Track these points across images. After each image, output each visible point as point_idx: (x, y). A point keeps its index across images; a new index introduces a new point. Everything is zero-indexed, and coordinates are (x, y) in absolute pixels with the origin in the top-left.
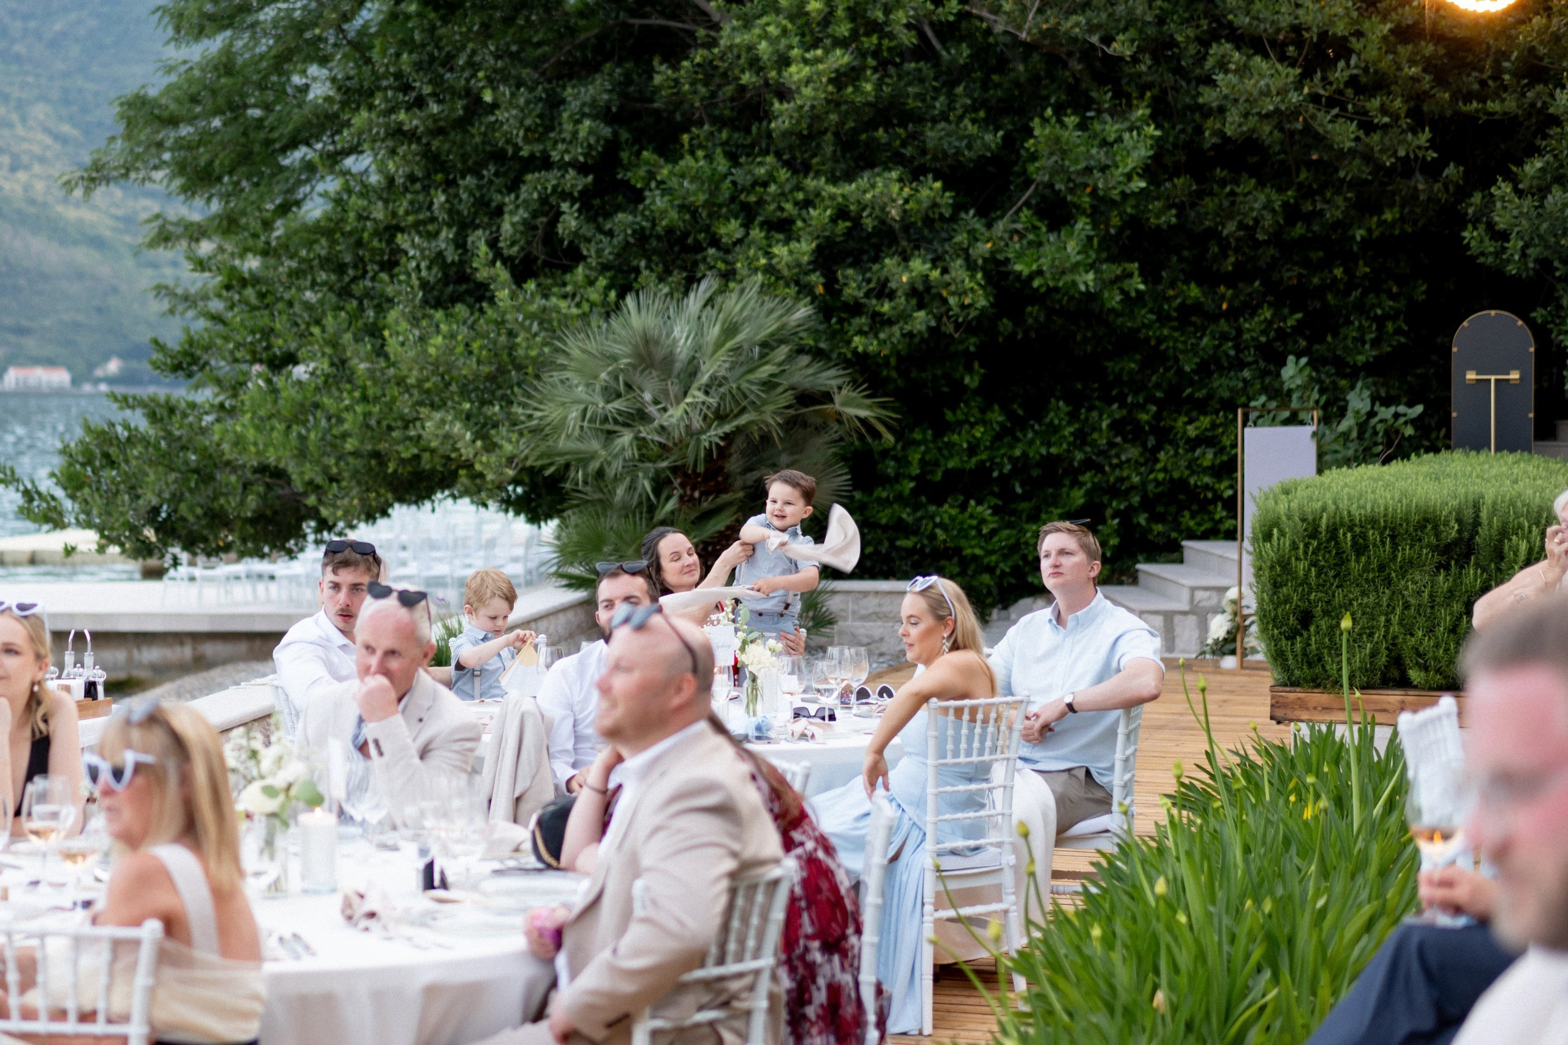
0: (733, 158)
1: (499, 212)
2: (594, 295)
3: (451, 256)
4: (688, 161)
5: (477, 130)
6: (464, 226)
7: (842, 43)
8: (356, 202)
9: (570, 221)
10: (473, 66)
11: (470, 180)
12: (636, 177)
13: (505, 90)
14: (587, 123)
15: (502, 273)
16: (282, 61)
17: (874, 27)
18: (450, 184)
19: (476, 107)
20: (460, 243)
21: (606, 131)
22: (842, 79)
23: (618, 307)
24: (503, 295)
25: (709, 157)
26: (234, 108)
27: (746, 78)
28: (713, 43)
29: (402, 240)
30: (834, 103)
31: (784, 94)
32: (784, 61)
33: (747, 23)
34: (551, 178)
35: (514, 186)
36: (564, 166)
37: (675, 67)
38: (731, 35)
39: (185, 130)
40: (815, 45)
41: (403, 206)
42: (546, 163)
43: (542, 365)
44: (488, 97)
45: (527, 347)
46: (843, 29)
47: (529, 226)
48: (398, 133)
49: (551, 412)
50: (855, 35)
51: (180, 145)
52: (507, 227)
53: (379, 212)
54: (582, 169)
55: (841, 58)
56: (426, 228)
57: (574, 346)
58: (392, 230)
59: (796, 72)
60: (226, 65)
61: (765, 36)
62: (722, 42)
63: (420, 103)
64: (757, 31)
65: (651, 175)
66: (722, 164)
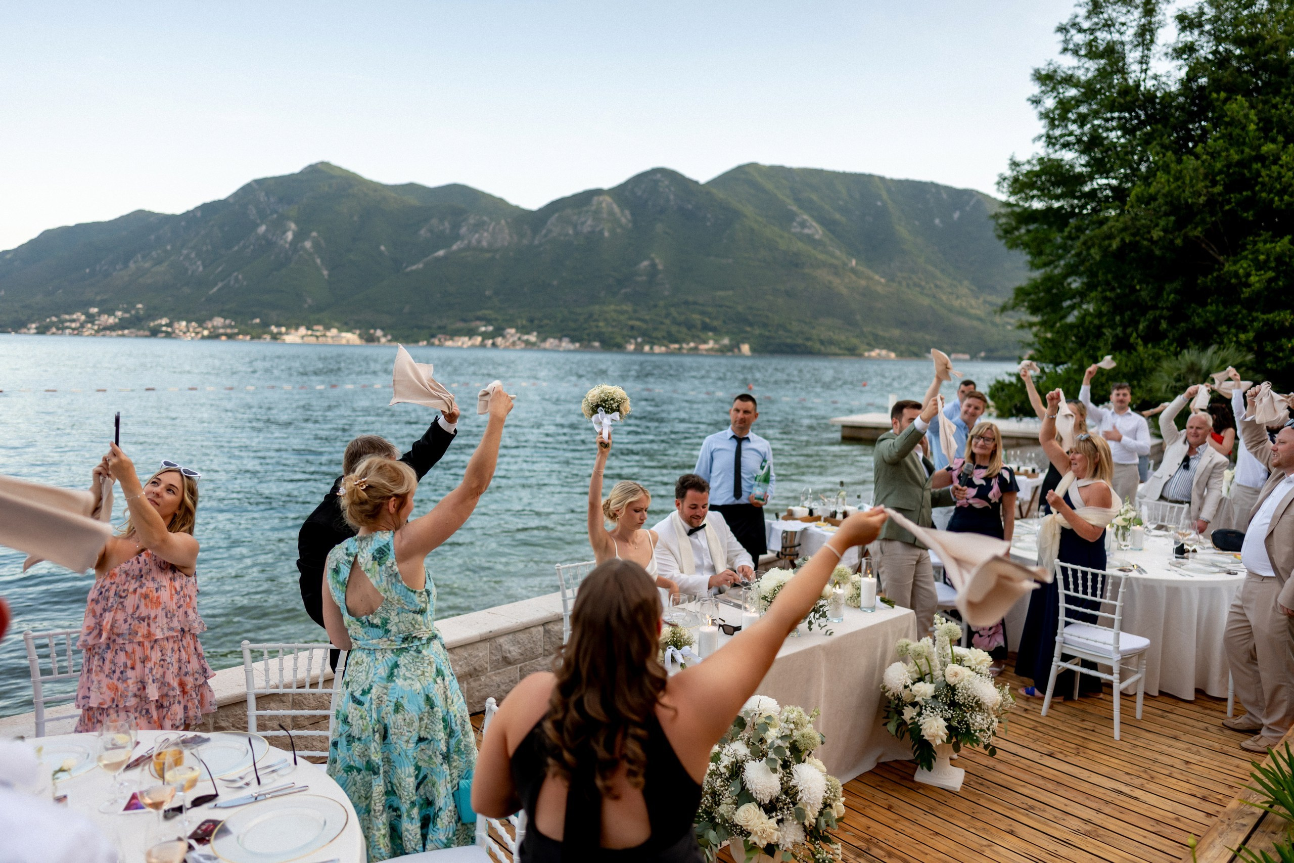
0: (1225, 307)
1: (1138, 322)
2: (1172, 349)
3: (1121, 335)
4: (1209, 308)
5: (1133, 298)
6: (1125, 326)
7: (1270, 269)
8: (1088, 318)
9: (1164, 325)
10: (1133, 278)
11: (1129, 313)
12: (1189, 312)
13: (1144, 286)
14: (1172, 296)
15: (1139, 341)
16: (1066, 276)
17: (1285, 263)
18: (1122, 315)
19: (1133, 290)
20: (1124, 331)
21: (1179, 297)
22: (1270, 281)
23: (1180, 352)
24: (1141, 349)
25: (1217, 306)
26: (1048, 291)
27: (1233, 281)
28: (1220, 269)
29: (1105, 330)
30: (1267, 288)
31: (1248, 285)
32: (1248, 275)
33: (1235, 263)
34: (1158, 313)
35: (1144, 314)
36: (1163, 309)
37: (1206, 277)
38: (1228, 267)
39: (1033, 297)
40: (1260, 270)
41: (1104, 319)
42: (1155, 307)
43: (1152, 370)
44: (1138, 287)
45: (1148, 364)
46: (1273, 265)
47: (1148, 327)
48: (1105, 299)
49: (1155, 385)
50: (1277, 267)
51: (1033, 301)
52: (1141, 327)
53: (1096, 322)
54: (1168, 309)
55: (1271, 274)
56: (1113, 327)
57: (1165, 364)
58: (1099, 327)
59: (1253, 279)
60: (1048, 279)
61: (1242, 267)
62: (1226, 269)
63: (1113, 289)
64: (1238, 266)
65: (1194, 311)
66: (1221, 308)
